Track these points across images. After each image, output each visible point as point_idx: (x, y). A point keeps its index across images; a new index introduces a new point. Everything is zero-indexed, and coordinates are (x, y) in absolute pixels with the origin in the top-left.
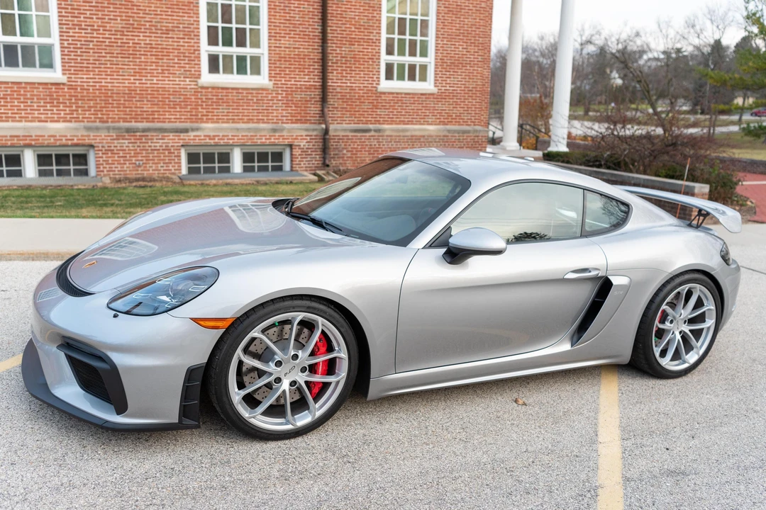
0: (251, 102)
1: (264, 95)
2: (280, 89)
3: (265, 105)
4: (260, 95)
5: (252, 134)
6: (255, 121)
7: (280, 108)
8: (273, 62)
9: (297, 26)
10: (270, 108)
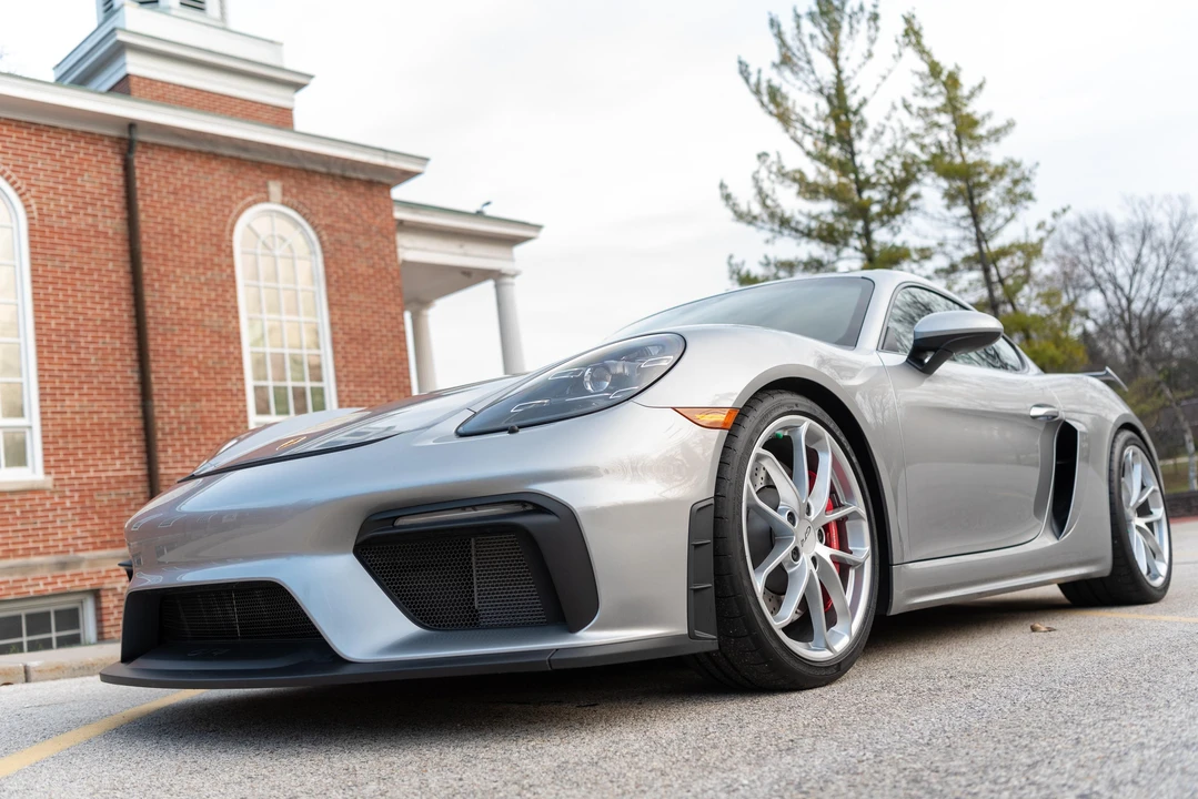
0: (10, 517)
1: (37, 501)
2: (67, 489)
3: (39, 521)
4: (28, 503)
5: (17, 577)
6: (21, 552)
7: (70, 524)
8: (50, 439)
9: (94, 374)
10: (50, 525)
